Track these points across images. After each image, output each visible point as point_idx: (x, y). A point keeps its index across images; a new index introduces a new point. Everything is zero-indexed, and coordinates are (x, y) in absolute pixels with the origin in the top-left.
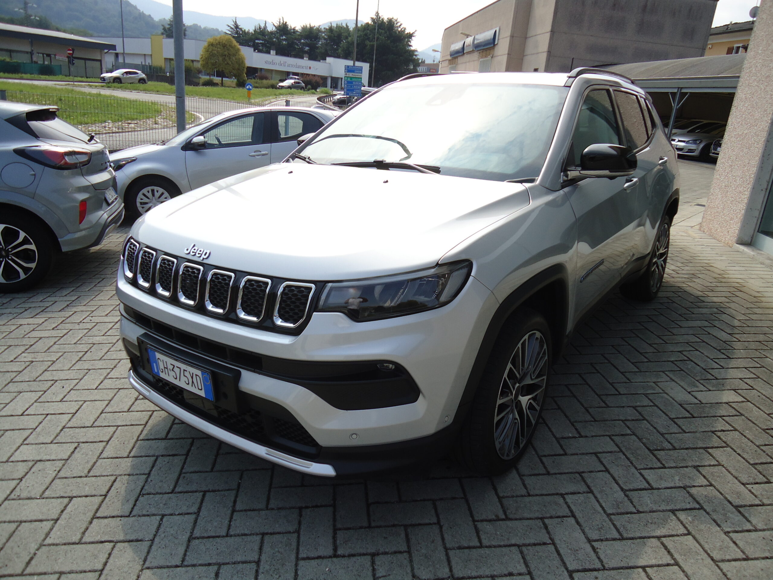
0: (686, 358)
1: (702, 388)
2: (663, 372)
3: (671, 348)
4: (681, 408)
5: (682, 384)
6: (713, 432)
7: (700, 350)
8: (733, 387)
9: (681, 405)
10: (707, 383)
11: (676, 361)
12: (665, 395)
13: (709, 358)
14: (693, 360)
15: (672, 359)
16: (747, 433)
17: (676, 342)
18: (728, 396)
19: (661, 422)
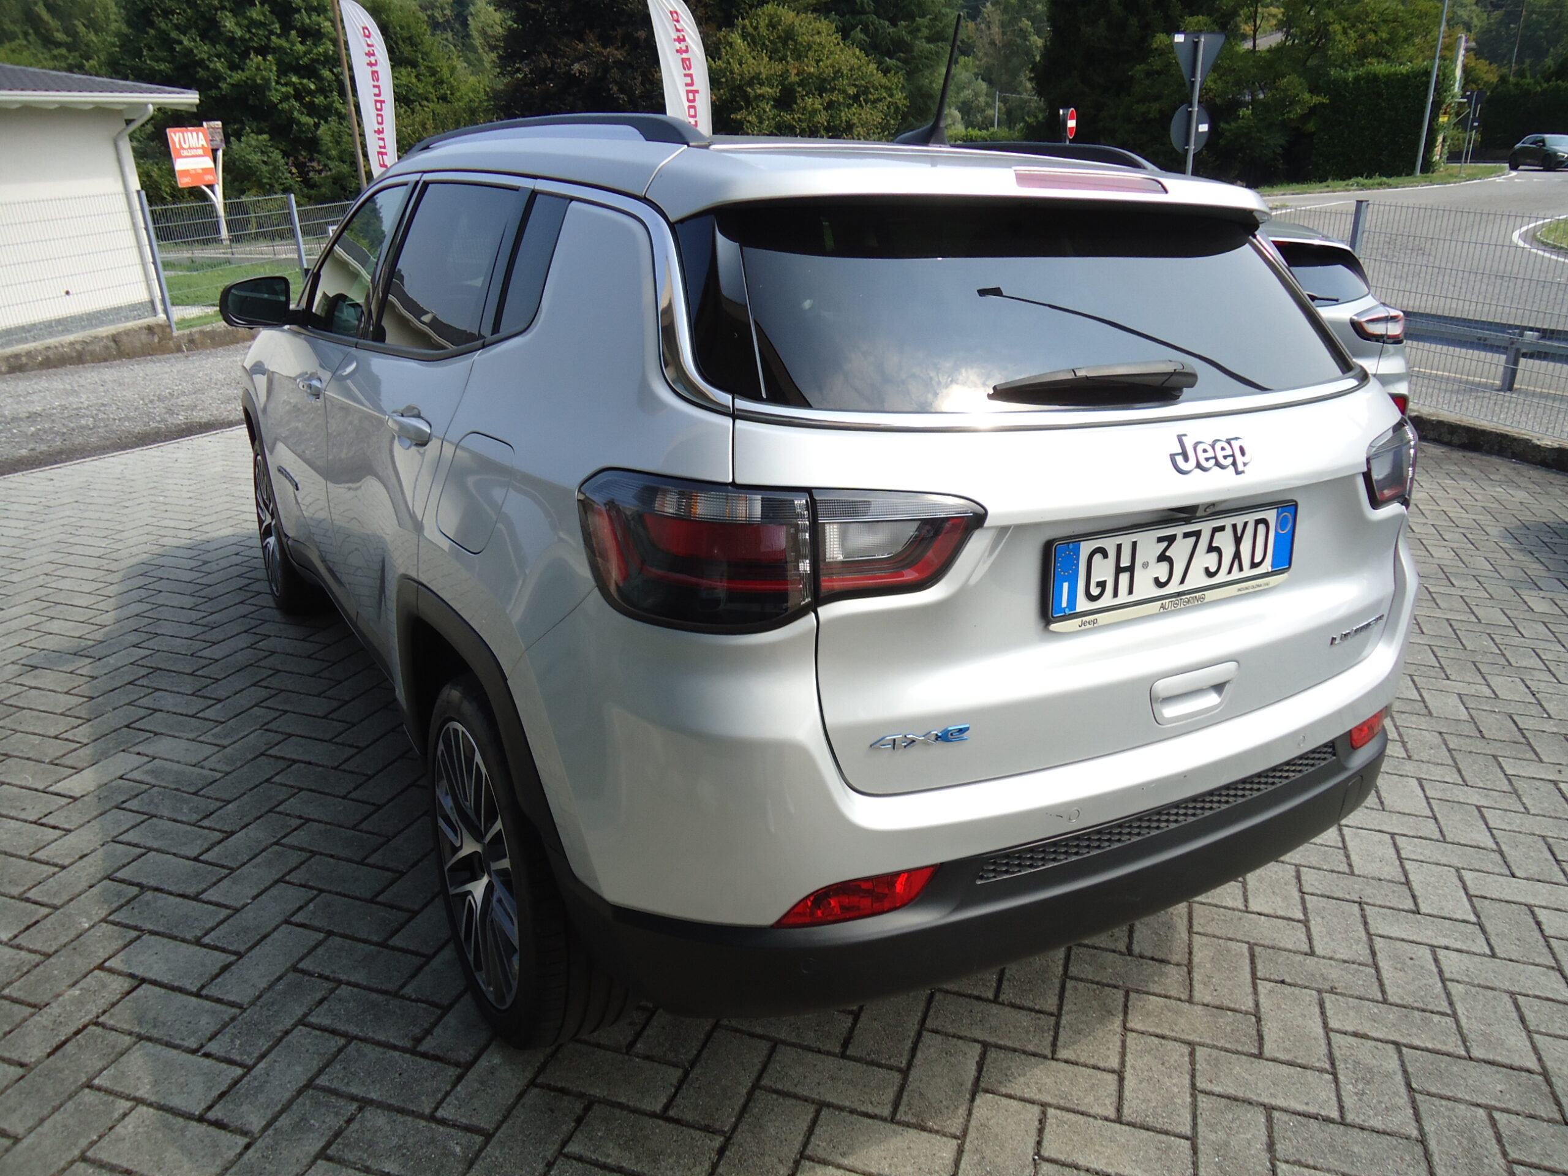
0: (205, 823)
1: (137, 775)
2: (227, 774)
3: (256, 833)
4: (152, 729)
5: (176, 766)
6: (89, 720)
7: (187, 862)
8: (79, 804)
9: (156, 734)
10: (132, 789)
11: (221, 808)
12: (191, 736)
13: (157, 850)
14: (188, 828)
15: (230, 806)
16: (37, 740)
17: (259, 859)
18: (82, 783)
19: (168, 701)
